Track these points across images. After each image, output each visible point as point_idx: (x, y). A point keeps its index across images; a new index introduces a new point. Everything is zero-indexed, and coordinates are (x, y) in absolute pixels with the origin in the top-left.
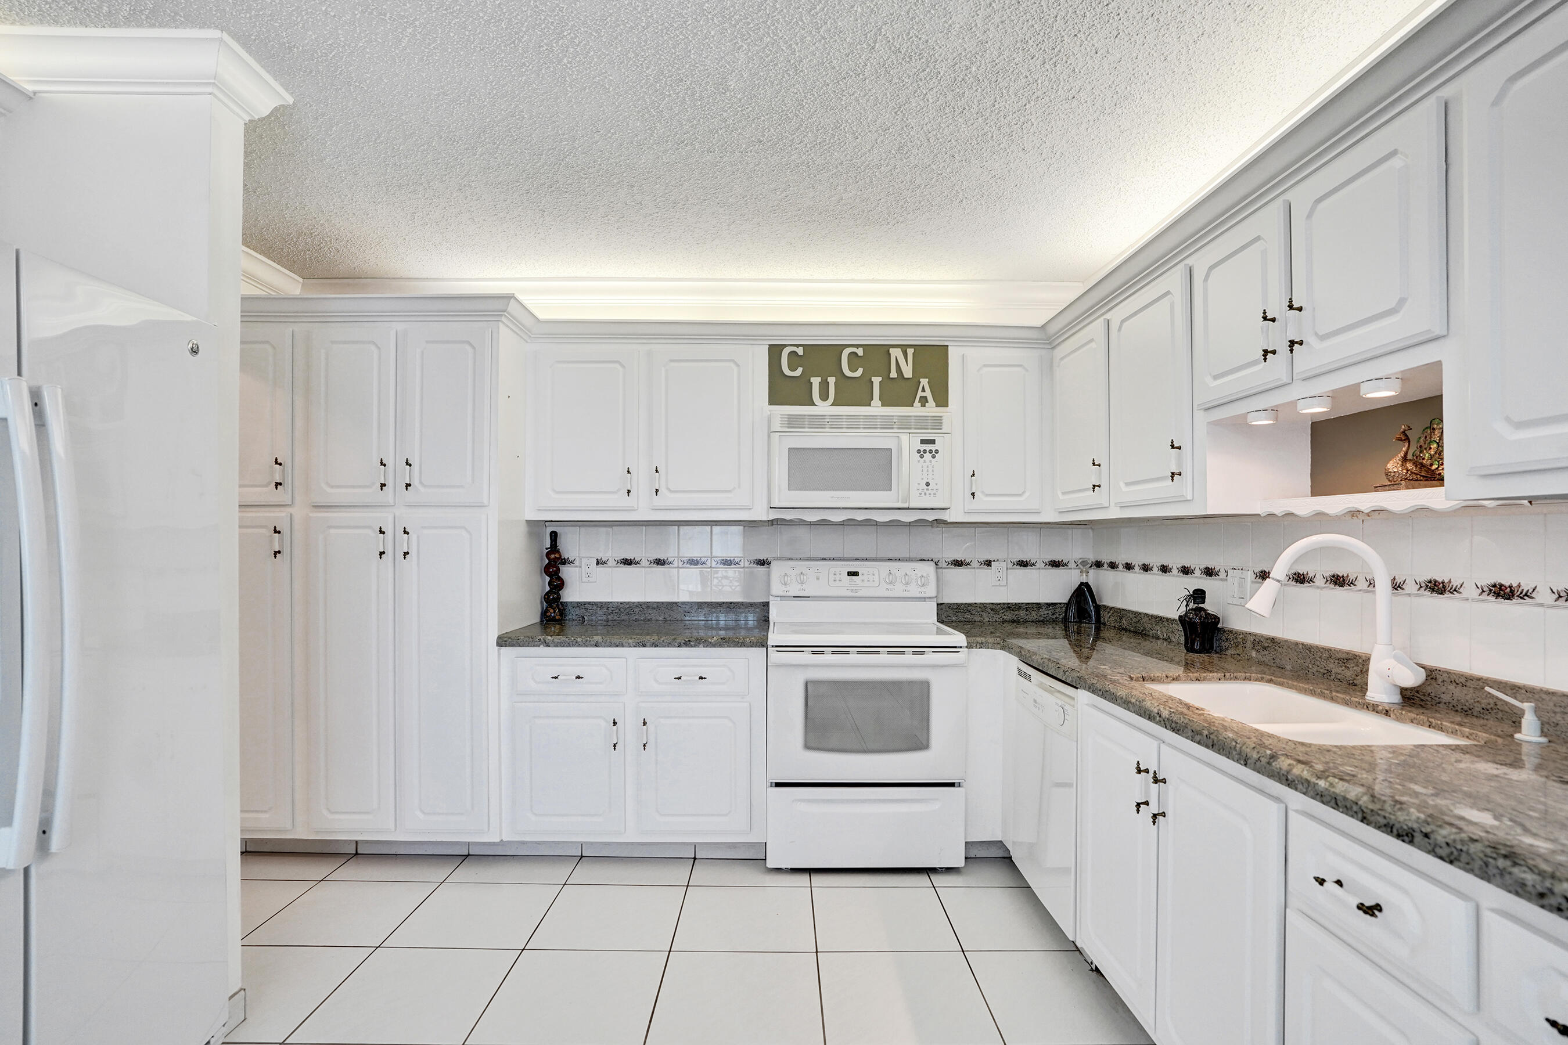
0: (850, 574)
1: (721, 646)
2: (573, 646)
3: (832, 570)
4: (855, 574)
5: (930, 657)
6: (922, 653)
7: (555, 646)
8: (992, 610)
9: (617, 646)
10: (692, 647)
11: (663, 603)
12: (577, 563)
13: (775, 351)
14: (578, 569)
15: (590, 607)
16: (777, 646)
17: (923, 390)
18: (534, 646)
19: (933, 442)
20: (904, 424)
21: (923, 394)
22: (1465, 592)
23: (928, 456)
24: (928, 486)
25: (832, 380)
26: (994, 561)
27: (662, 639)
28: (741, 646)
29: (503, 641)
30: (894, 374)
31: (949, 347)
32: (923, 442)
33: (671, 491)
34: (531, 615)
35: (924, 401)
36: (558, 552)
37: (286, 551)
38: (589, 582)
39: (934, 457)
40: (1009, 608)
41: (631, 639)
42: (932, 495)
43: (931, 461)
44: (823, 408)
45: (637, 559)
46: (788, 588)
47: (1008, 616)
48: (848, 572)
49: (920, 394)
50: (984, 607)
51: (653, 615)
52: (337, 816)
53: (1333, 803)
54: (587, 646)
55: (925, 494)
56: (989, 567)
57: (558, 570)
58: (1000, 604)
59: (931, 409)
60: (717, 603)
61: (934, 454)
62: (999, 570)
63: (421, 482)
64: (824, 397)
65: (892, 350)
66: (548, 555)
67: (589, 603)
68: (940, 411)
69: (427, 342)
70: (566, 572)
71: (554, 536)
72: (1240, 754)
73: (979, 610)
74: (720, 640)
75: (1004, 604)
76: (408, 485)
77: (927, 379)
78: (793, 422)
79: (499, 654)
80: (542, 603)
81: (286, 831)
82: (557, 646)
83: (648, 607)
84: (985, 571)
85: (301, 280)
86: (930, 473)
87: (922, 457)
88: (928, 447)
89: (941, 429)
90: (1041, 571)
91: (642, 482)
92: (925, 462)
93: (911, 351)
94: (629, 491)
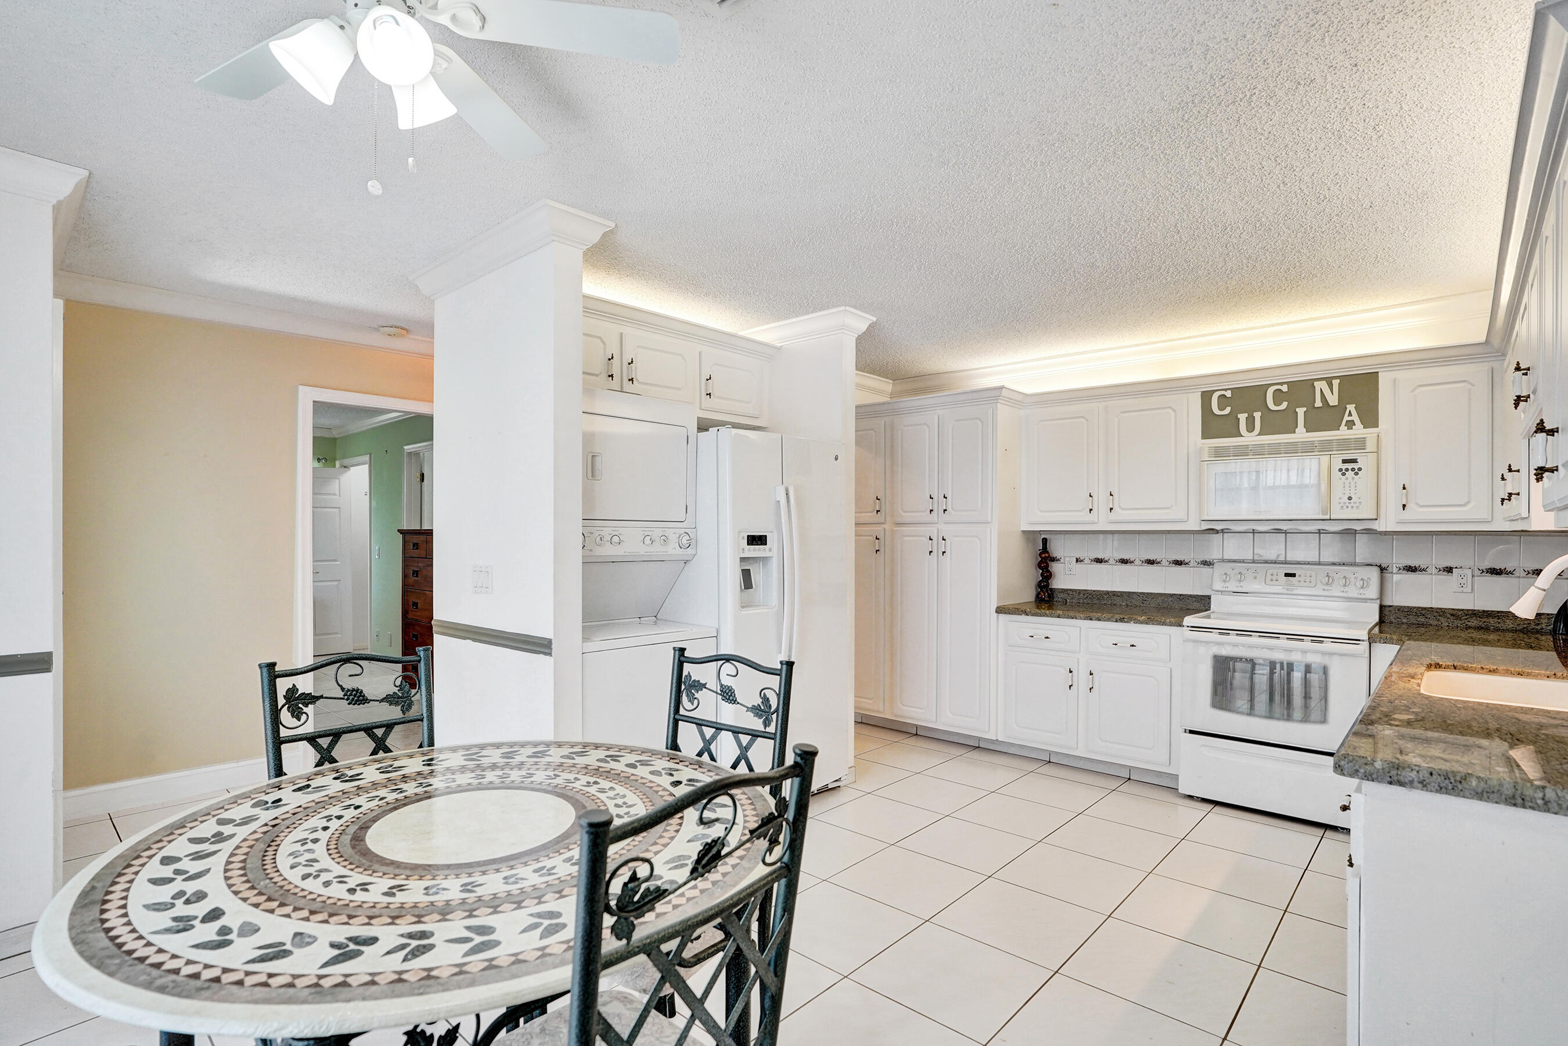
0: (1287, 575)
1: (1147, 623)
2: (1044, 616)
3: (1270, 572)
4: (1293, 575)
5: (1328, 646)
6: (1321, 642)
7: (1031, 616)
8: (1452, 615)
9: (1071, 618)
10: (1125, 622)
11: (1125, 592)
12: (1062, 561)
13: (1206, 396)
14: (1063, 565)
15: (1071, 593)
16: (1192, 627)
17: (1350, 414)
18: (1018, 614)
19: (1354, 461)
20: (1326, 447)
21: (1350, 418)
23: (1350, 474)
24: (1350, 500)
25: (1257, 415)
26: (1456, 568)
27: (1104, 616)
28: (1164, 625)
29: (1000, 610)
30: (1318, 403)
31: (1380, 373)
32: (1345, 461)
33: (1122, 509)
34: (1029, 595)
35: (1350, 424)
36: (1048, 552)
37: (882, 550)
38: (1071, 575)
39: (1356, 474)
40: (1475, 614)
41: (1082, 613)
42: (1355, 508)
43: (1353, 478)
44: (1249, 439)
45: (1106, 559)
46: (1227, 584)
47: (1474, 622)
48: (1285, 574)
49: (1346, 418)
50: (1441, 612)
51: (1118, 601)
54: (1052, 617)
55: (1347, 507)
56: (1450, 574)
57: (1048, 566)
58: (1462, 610)
59: (1359, 430)
60: (1169, 594)
61: (1357, 472)
62: (1462, 577)
63: (952, 508)
64: (1251, 428)
65: (1316, 384)
66: (1040, 554)
67: (1070, 590)
68: (1367, 432)
69: (956, 421)
70: (1055, 567)
71: (1045, 541)
73: (1435, 614)
74: (1145, 620)
75: (1468, 610)
76: (945, 510)
77: (1354, 405)
78: (1220, 453)
79: (998, 618)
80: (1036, 588)
82: (1033, 616)
83: (1114, 595)
84: (1445, 577)
85: (892, 382)
86: (1353, 488)
87: (1344, 474)
88: (1350, 466)
89: (1364, 449)
90: (1520, 580)
91: (1101, 502)
92: (1347, 479)
93: (1336, 383)
94: (1091, 510)
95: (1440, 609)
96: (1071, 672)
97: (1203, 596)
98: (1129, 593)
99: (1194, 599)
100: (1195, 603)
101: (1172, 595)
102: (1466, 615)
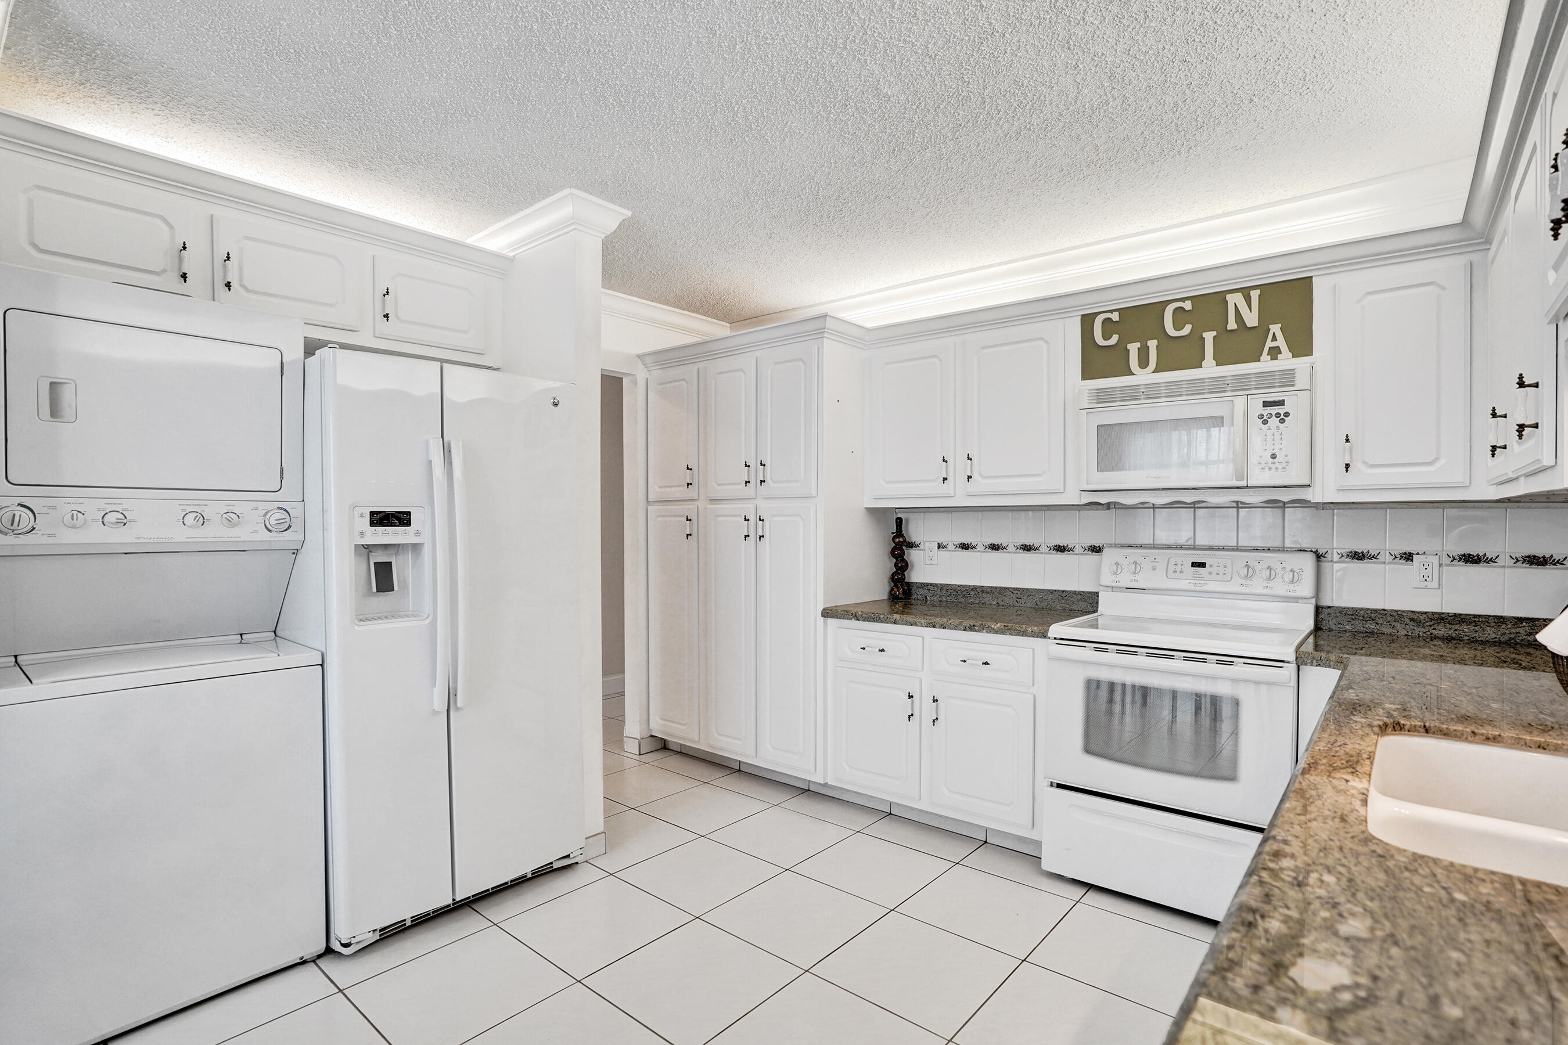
0: (1195, 565)
1: (1003, 633)
2: (877, 621)
3: (1172, 561)
4: (1202, 565)
5: (1239, 669)
6: (1231, 663)
7: (863, 621)
8: (1412, 620)
9: (912, 625)
10: (976, 631)
11: (996, 588)
12: (922, 547)
13: (1087, 321)
14: (922, 552)
15: (932, 588)
16: (1061, 639)
17: (1274, 339)
18: (848, 619)
19: (1281, 403)
20: (1241, 384)
21: (1274, 344)
23: (1274, 422)
24: (1274, 458)
25: (1153, 344)
26: (1418, 554)
27: (950, 622)
29: (827, 613)
30: (1232, 325)
31: (1314, 279)
32: (1266, 404)
33: (984, 477)
35: (1275, 353)
36: (903, 536)
37: (695, 534)
38: (931, 564)
39: (1282, 421)
40: (1443, 619)
41: (924, 619)
42: (1280, 470)
43: (1278, 428)
44: (1142, 377)
45: (973, 544)
46: (1118, 578)
47: (1442, 630)
48: (1193, 563)
49: (1269, 343)
50: (1398, 616)
51: (987, 599)
52: (723, 738)
54: (887, 623)
55: (1270, 469)
56: (1409, 562)
57: (903, 553)
58: (1426, 613)
59: (1286, 361)
60: (1049, 590)
61: (1283, 418)
62: (1426, 566)
63: (771, 479)
64: (1144, 363)
65: (1229, 297)
66: (893, 539)
67: (931, 584)
68: (1301, 363)
69: (776, 363)
70: (913, 556)
71: (899, 522)
73: (1389, 618)
74: (1002, 627)
75: (1434, 613)
76: (762, 482)
77: (1280, 325)
78: (1102, 397)
79: (825, 624)
80: (889, 582)
81: (693, 741)
82: (865, 621)
83: (983, 591)
84: (1403, 567)
85: (728, 325)
86: (1278, 442)
87: (1265, 422)
88: (1274, 410)
89: (1293, 385)
90: (1507, 570)
91: (959, 468)
92: (1269, 429)
93: (1255, 294)
94: (945, 479)
95: (1396, 611)
96: (910, 697)
97: (1090, 593)
99: (1079, 597)
100: (1081, 603)
101: (1052, 592)
102: (1431, 620)
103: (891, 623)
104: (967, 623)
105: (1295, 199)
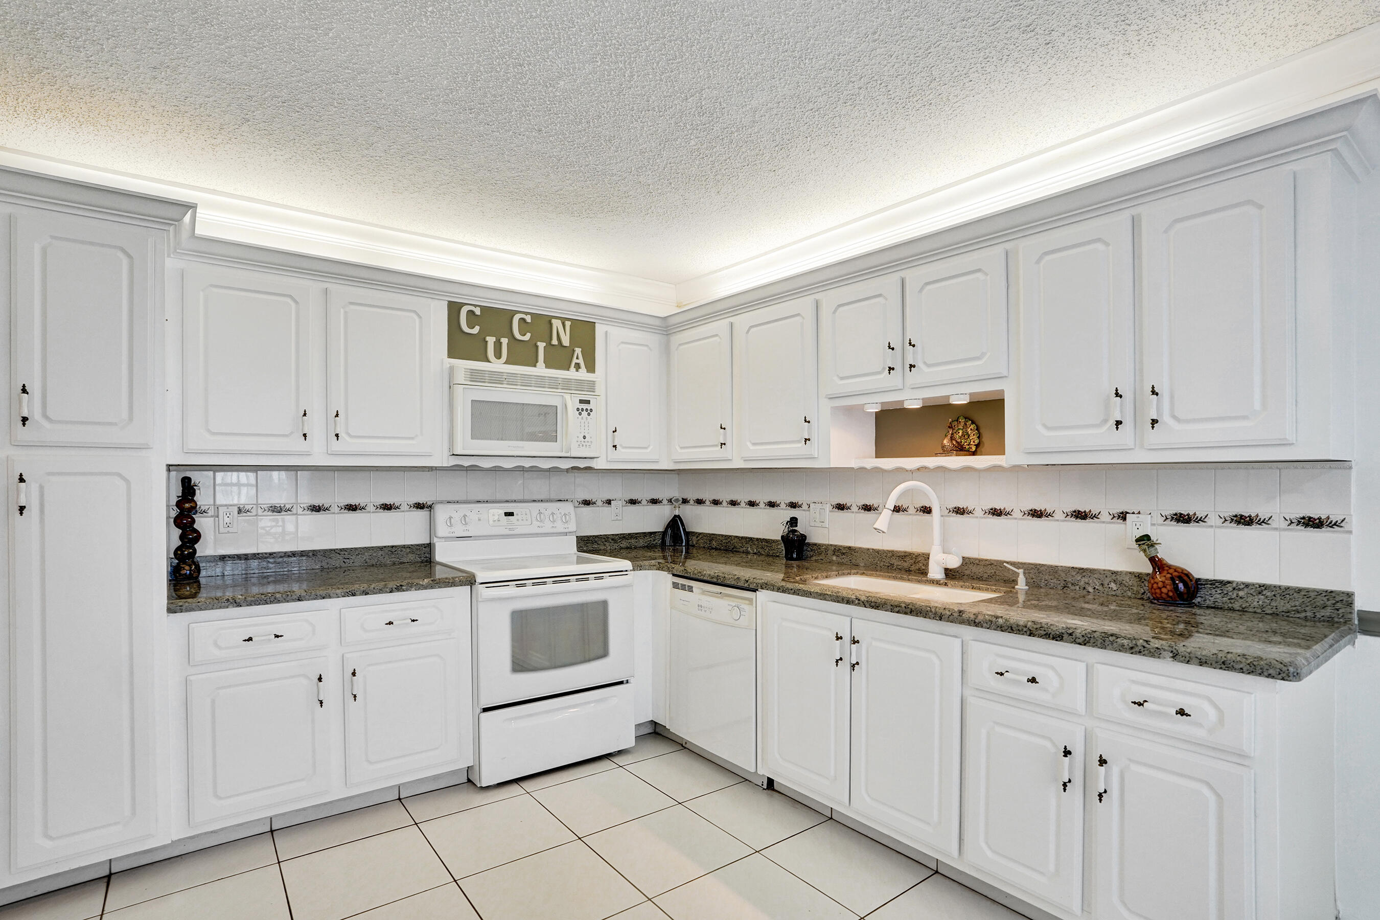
1: (432, 588)
2: (271, 602)
3: (491, 512)
4: (511, 514)
5: (608, 581)
6: (602, 578)
7: (248, 605)
8: (612, 540)
9: (324, 598)
10: (404, 591)
12: (214, 512)
13: (454, 309)
14: (215, 519)
17: (577, 358)
18: (220, 608)
19: (588, 402)
20: (567, 385)
21: (577, 361)
22: (976, 513)
23: (584, 413)
24: (584, 438)
25: (505, 341)
26: (613, 500)
27: (373, 586)
28: (451, 586)
30: (555, 342)
31: (596, 324)
32: (581, 402)
33: (351, 436)
35: (578, 366)
38: (228, 532)
39: (589, 414)
40: (624, 537)
41: (339, 589)
42: (588, 447)
43: (587, 418)
44: (497, 366)
45: (288, 506)
46: (453, 529)
47: (624, 544)
48: (505, 513)
49: (575, 361)
50: (607, 538)
53: (1009, 630)
54: (288, 602)
55: (583, 446)
56: (609, 505)
57: (192, 520)
58: (618, 535)
59: (583, 374)
61: (589, 412)
62: (617, 507)
63: (42, 416)
64: (498, 355)
65: (553, 321)
66: (179, 504)
68: (590, 377)
70: (200, 522)
71: (188, 481)
72: (935, 614)
73: (603, 540)
74: (431, 582)
75: (621, 534)
76: (25, 419)
77: (580, 349)
78: (475, 377)
82: (251, 605)
84: (606, 509)
86: (586, 428)
87: (580, 414)
88: (585, 406)
89: (594, 392)
90: (645, 507)
91: (316, 425)
92: (582, 418)
93: (568, 324)
94: (305, 435)
95: (606, 535)
96: (320, 679)
97: (418, 545)
98: (325, 551)
99: (408, 550)
100: (410, 555)
101: (381, 548)
102: (620, 538)
103: (294, 600)
104: (392, 585)
105: (564, 263)
